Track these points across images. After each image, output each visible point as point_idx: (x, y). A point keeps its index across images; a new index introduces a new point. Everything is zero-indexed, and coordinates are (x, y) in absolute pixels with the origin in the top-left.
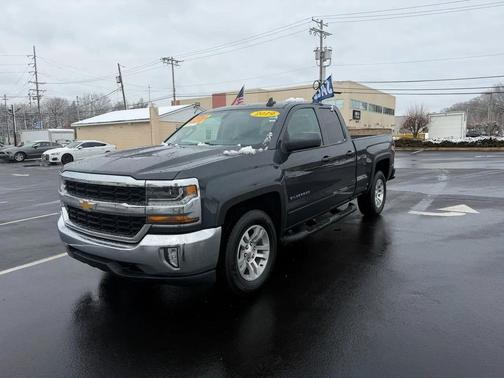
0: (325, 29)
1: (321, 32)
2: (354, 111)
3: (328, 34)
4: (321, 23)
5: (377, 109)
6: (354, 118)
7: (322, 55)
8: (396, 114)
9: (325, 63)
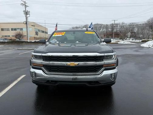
0: (26, 4)
1: (25, 5)
2: (36, 32)
3: (28, 6)
4: (25, 2)
5: (43, 32)
6: (36, 34)
7: (26, 13)
8: (48, 34)
9: (27, 16)
